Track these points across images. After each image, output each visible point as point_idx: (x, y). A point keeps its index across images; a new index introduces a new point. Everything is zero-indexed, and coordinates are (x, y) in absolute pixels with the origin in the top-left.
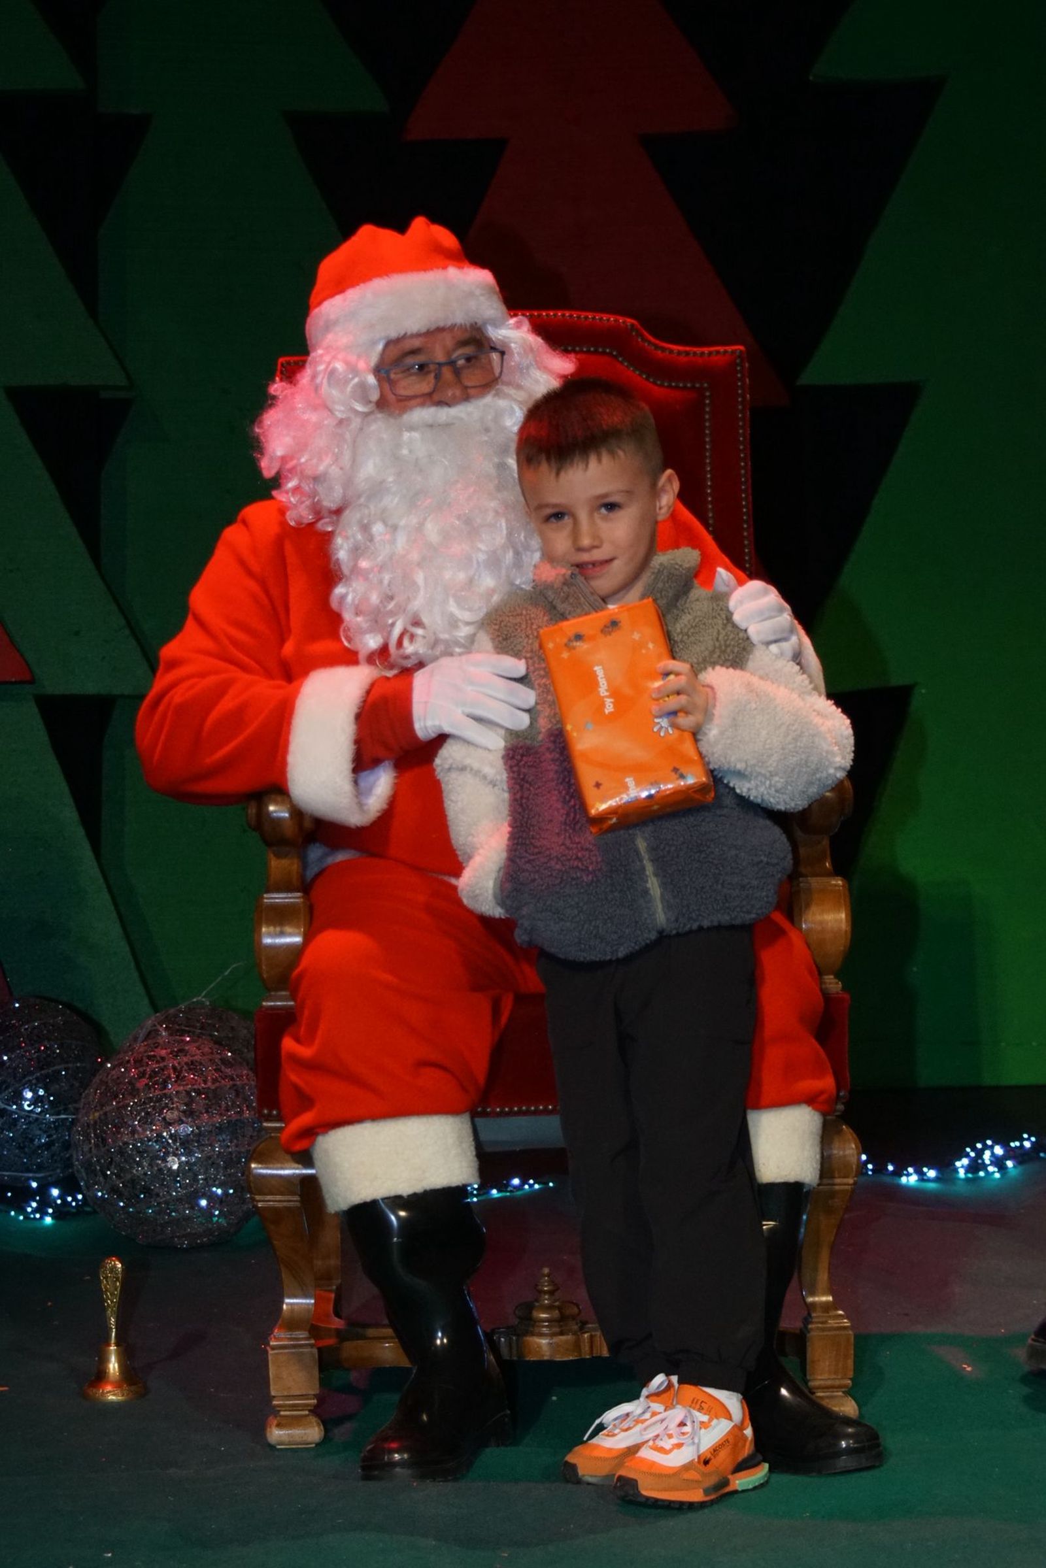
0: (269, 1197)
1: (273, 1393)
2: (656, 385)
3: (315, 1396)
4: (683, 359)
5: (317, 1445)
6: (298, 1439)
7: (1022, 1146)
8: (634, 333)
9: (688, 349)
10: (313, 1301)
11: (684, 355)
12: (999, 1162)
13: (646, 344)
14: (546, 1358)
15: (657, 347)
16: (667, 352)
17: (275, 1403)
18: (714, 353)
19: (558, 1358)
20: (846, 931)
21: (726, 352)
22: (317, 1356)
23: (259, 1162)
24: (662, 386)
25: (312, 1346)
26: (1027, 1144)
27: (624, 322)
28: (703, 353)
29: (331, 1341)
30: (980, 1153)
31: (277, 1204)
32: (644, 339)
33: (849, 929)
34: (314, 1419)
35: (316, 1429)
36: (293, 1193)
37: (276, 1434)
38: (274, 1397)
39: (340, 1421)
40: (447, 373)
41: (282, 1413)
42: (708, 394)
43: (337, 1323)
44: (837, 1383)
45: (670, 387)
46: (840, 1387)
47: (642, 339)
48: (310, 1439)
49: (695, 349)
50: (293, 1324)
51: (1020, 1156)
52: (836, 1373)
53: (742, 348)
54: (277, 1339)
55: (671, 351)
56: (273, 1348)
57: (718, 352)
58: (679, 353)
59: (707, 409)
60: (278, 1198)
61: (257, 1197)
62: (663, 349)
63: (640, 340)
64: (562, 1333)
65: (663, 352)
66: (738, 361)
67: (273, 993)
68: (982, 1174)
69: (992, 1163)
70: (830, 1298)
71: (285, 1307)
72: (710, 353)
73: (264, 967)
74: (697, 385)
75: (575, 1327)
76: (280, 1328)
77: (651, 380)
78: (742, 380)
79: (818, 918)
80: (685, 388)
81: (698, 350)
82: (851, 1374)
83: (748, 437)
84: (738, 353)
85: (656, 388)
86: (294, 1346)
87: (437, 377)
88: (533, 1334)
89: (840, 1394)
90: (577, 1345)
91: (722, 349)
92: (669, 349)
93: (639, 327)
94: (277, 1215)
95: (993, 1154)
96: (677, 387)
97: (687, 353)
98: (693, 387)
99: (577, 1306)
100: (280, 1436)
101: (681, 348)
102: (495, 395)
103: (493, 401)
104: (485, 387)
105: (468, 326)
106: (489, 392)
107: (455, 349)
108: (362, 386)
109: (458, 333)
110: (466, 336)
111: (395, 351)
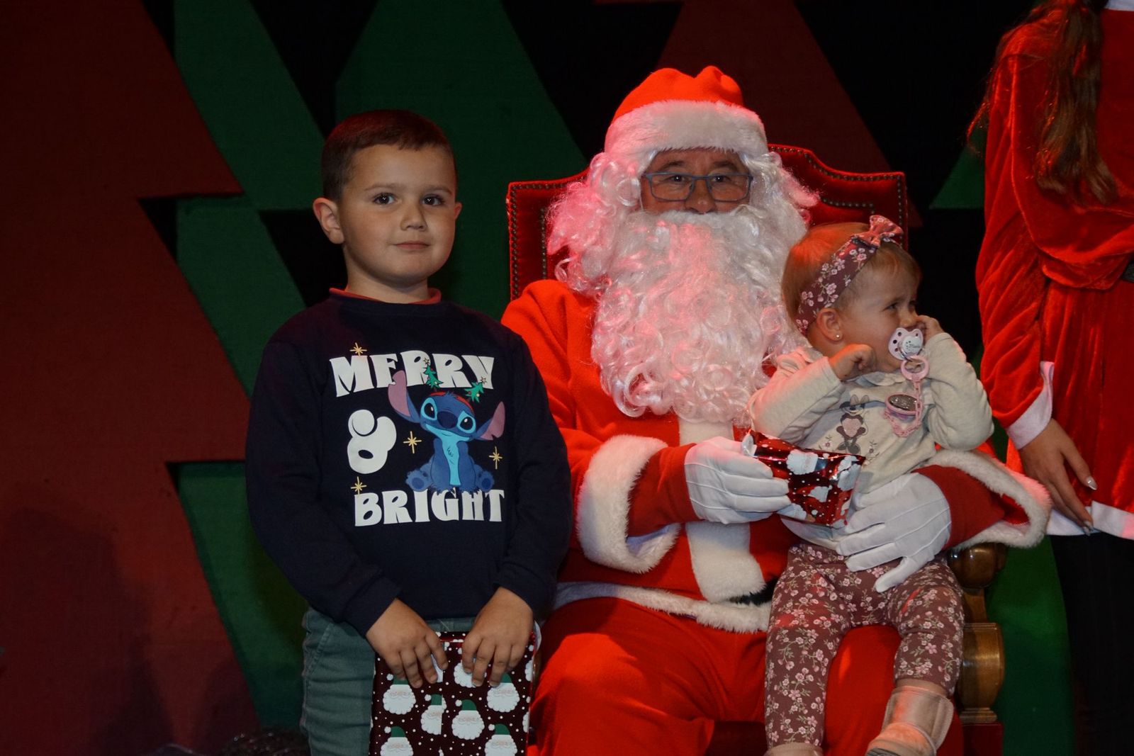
2: (829, 205)
4: (852, 183)
9: (856, 174)
11: (852, 179)
13: (820, 171)
15: (828, 172)
16: (839, 177)
18: (878, 178)
21: (888, 177)
24: (834, 205)
27: (801, 152)
28: (868, 178)
32: (818, 167)
40: (701, 187)
45: (841, 206)
47: (817, 168)
49: (862, 175)
55: (842, 177)
57: (882, 178)
58: (849, 178)
62: (834, 174)
63: (815, 167)
65: (834, 177)
72: (875, 179)
74: (864, 205)
77: (825, 201)
78: (902, 201)
80: (853, 207)
81: (865, 177)
85: (828, 207)
87: (693, 189)
91: (885, 175)
92: (839, 174)
93: (814, 156)
96: (846, 207)
97: (855, 178)
98: (859, 207)
101: (849, 174)
102: (740, 210)
103: (736, 216)
104: (733, 203)
105: (725, 150)
106: (733, 208)
107: (711, 168)
108: (629, 185)
109: (715, 155)
110: (724, 158)
111: (660, 162)
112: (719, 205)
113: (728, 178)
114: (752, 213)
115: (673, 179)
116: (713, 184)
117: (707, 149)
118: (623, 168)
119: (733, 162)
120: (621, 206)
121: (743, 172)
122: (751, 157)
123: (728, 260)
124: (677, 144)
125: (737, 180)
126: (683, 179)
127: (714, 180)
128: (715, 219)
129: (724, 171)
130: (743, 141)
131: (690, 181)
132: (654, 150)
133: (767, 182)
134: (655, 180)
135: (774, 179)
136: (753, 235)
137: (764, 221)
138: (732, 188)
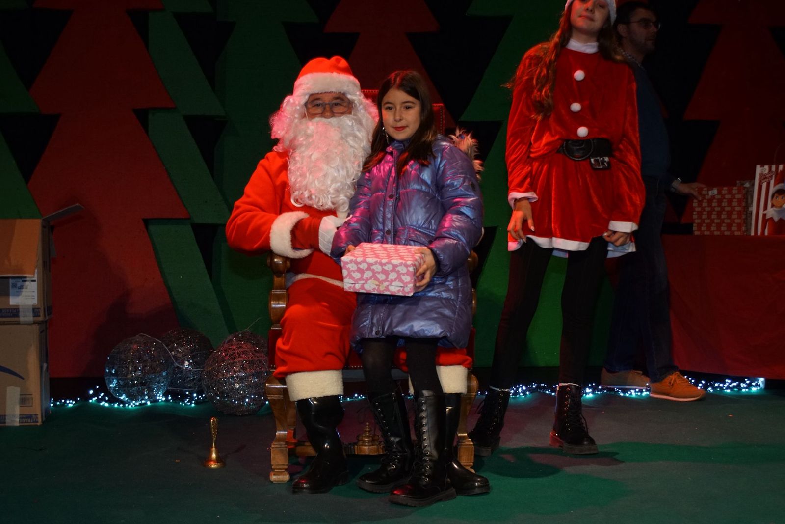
0: (272, 395)
1: (273, 464)
3: (287, 464)
5: (288, 481)
6: (281, 480)
7: (532, 387)
10: (286, 433)
12: (524, 392)
14: (368, 454)
17: (274, 467)
19: (372, 454)
22: (287, 451)
23: (269, 383)
25: (285, 448)
26: (534, 386)
29: (292, 446)
30: (518, 389)
34: (286, 473)
35: (287, 476)
36: (280, 395)
40: (328, 108)
41: (275, 470)
43: (295, 441)
48: (285, 480)
50: (279, 440)
51: (532, 391)
54: (273, 445)
56: (272, 448)
60: (275, 396)
64: (373, 445)
67: (274, 325)
68: (518, 396)
69: (521, 392)
71: (277, 434)
73: (272, 315)
75: (377, 443)
76: (274, 441)
87: (325, 109)
88: (363, 445)
90: (378, 450)
95: (522, 389)
99: (378, 436)
100: (275, 478)
102: (345, 116)
103: (344, 118)
109: (334, 95)
110: (337, 96)
111: (311, 99)
112: (337, 114)
113: (340, 103)
114: (350, 118)
119: (342, 97)
121: (347, 101)
122: (350, 94)
123: (340, 137)
124: (316, 91)
125: (345, 104)
127: (334, 105)
128: (333, 120)
129: (338, 101)
130: (345, 89)
131: (323, 105)
132: (308, 94)
133: (358, 104)
134: (309, 106)
135: (361, 104)
136: (349, 126)
137: (355, 120)
138: (342, 107)
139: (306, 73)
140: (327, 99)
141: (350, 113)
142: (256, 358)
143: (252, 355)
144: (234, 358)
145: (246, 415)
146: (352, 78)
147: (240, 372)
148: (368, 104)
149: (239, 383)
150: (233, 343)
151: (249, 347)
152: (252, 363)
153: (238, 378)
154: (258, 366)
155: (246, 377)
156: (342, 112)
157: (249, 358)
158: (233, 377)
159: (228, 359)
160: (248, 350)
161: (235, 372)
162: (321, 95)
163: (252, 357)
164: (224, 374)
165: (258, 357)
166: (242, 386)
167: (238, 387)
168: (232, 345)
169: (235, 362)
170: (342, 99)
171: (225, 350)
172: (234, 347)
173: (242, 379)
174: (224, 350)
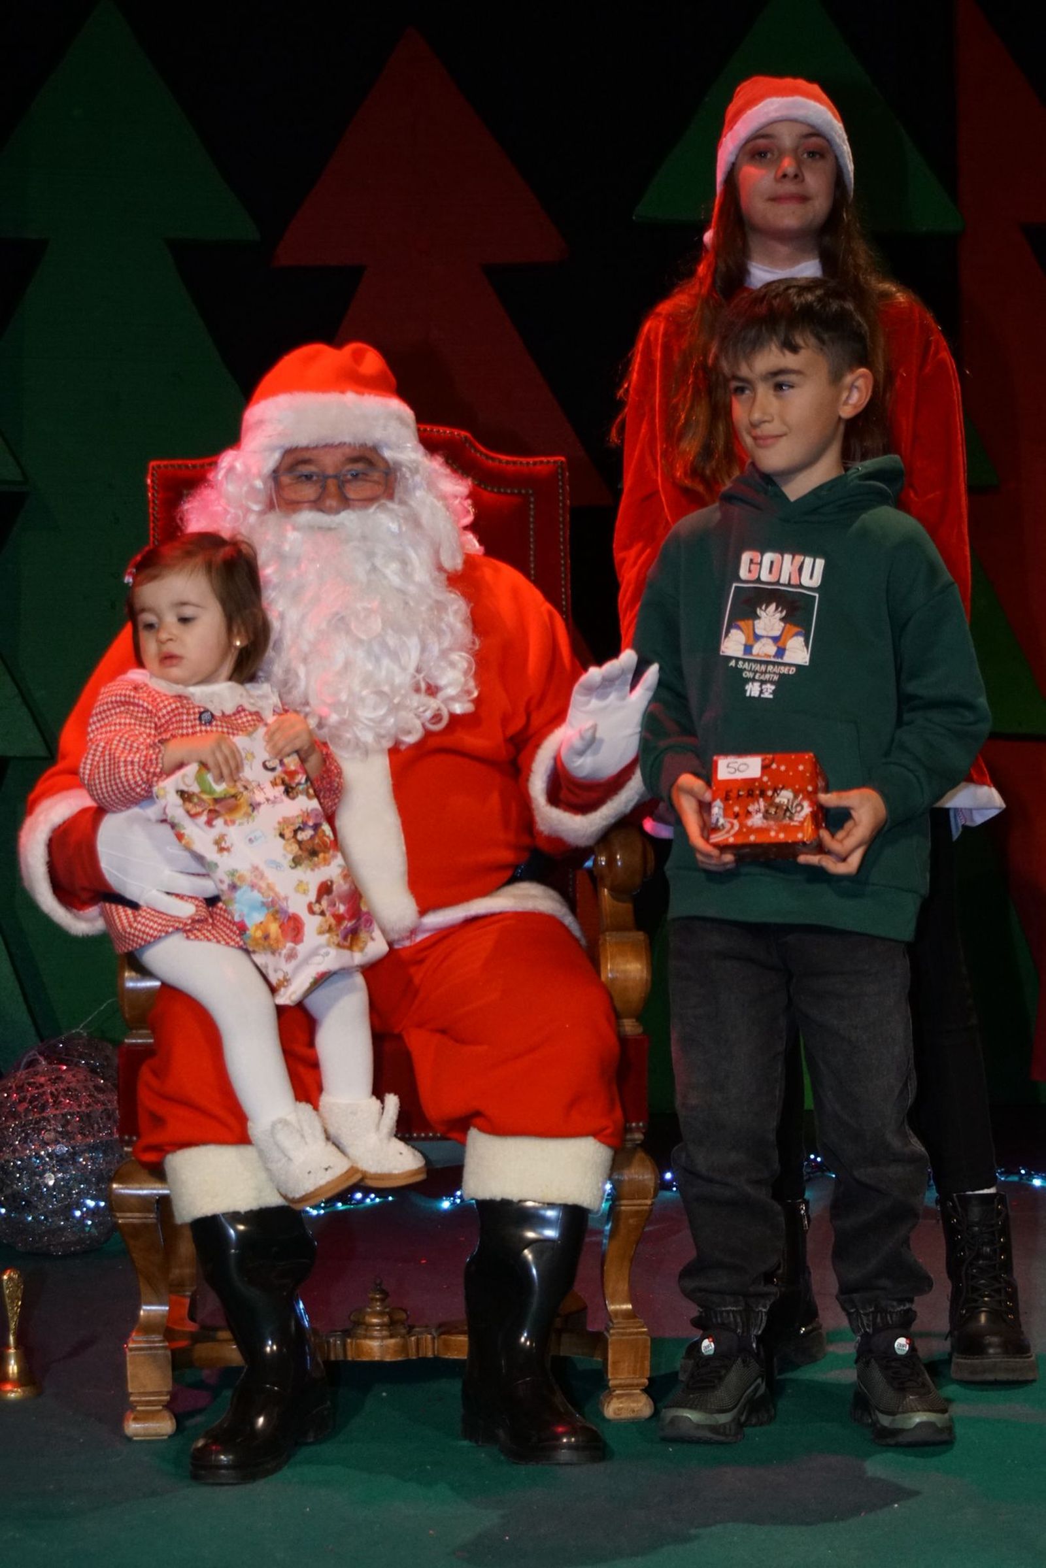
0: (129, 1215)
1: (130, 1390)
2: (488, 491)
3: (168, 1393)
4: (511, 468)
5: (170, 1436)
6: (153, 1432)
8: (467, 445)
9: (515, 459)
10: (167, 1308)
11: (511, 464)
13: (478, 455)
14: (377, 1359)
15: (487, 457)
16: (497, 463)
17: (132, 1398)
18: (539, 463)
19: (388, 1359)
20: (647, 980)
21: (548, 462)
22: (170, 1357)
23: (120, 1182)
24: (492, 491)
25: (165, 1348)
27: (459, 435)
28: (528, 463)
29: (183, 1343)
31: (135, 1221)
32: (477, 450)
33: (649, 978)
34: (166, 1414)
35: (169, 1422)
36: (149, 1211)
37: (133, 1427)
38: (131, 1393)
39: (192, 1414)
40: (332, 486)
41: (138, 1408)
42: (532, 499)
43: (191, 1327)
44: (636, 1381)
45: (499, 492)
46: (638, 1385)
47: (475, 451)
48: (164, 1432)
49: (521, 459)
50: (149, 1328)
52: (635, 1373)
53: (563, 459)
54: (135, 1342)
55: (500, 461)
56: (131, 1350)
57: (542, 462)
58: (508, 462)
59: (532, 513)
60: (137, 1215)
61: (118, 1215)
62: (493, 459)
63: (473, 451)
64: (391, 1336)
65: (494, 462)
66: (560, 471)
67: (134, 1031)
70: (630, 1306)
71: (142, 1313)
72: (535, 463)
73: (127, 1008)
74: (523, 492)
75: (403, 1331)
76: (138, 1331)
77: (483, 486)
78: (563, 487)
79: (622, 967)
80: (512, 494)
81: (524, 460)
82: (648, 1374)
83: (568, 537)
84: (559, 464)
85: (487, 494)
86: (151, 1348)
87: (324, 488)
88: (366, 1337)
89: (638, 1391)
90: (404, 1348)
91: (545, 459)
92: (499, 459)
93: (472, 439)
94: (136, 1231)
96: (506, 493)
97: (515, 463)
98: (520, 493)
99: (405, 1311)
100: (136, 1429)
101: (509, 458)
102: (378, 508)
103: (374, 513)
104: (370, 500)
105: (357, 445)
106: (372, 505)
107: (344, 464)
108: (252, 488)
109: (347, 451)
110: (356, 454)
111: (290, 460)
112: (357, 503)
113: (363, 474)
114: (392, 510)
115: (303, 478)
116: (348, 481)
117: (336, 446)
118: (247, 471)
119: (368, 455)
120: (248, 511)
121: (382, 465)
122: (389, 447)
123: (368, 566)
124: (302, 439)
125: (376, 476)
126: (315, 478)
127: (349, 477)
128: (348, 518)
129: (359, 467)
130: (377, 434)
131: (323, 479)
132: (281, 447)
133: (408, 475)
134: (286, 479)
135: (415, 471)
136: (393, 534)
137: (405, 519)
138: (368, 485)
139: (274, 392)
140: (330, 462)
141: (391, 497)
142: (100, 1108)
143: (89, 1100)
144: (43, 1108)
145: (74, 1254)
146: (396, 406)
147: (57, 1142)
148: (435, 471)
149: (54, 1173)
150: (40, 1068)
151: (81, 1077)
152: (87, 1118)
153: (51, 1159)
154: (105, 1127)
155: (73, 1155)
156: (368, 494)
157: (80, 1106)
158: (38, 1156)
159: (27, 1110)
160: (79, 1086)
161: (45, 1144)
162: (315, 452)
163: (88, 1105)
164: (14, 1151)
165: (104, 1104)
166: (63, 1179)
167: (51, 1183)
168: (36, 1074)
169: (44, 1119)
170: (370, 463)
171: (20, 1088)
172: (42, 1080)
173: (62, 1162)
174: (17, 1087)
